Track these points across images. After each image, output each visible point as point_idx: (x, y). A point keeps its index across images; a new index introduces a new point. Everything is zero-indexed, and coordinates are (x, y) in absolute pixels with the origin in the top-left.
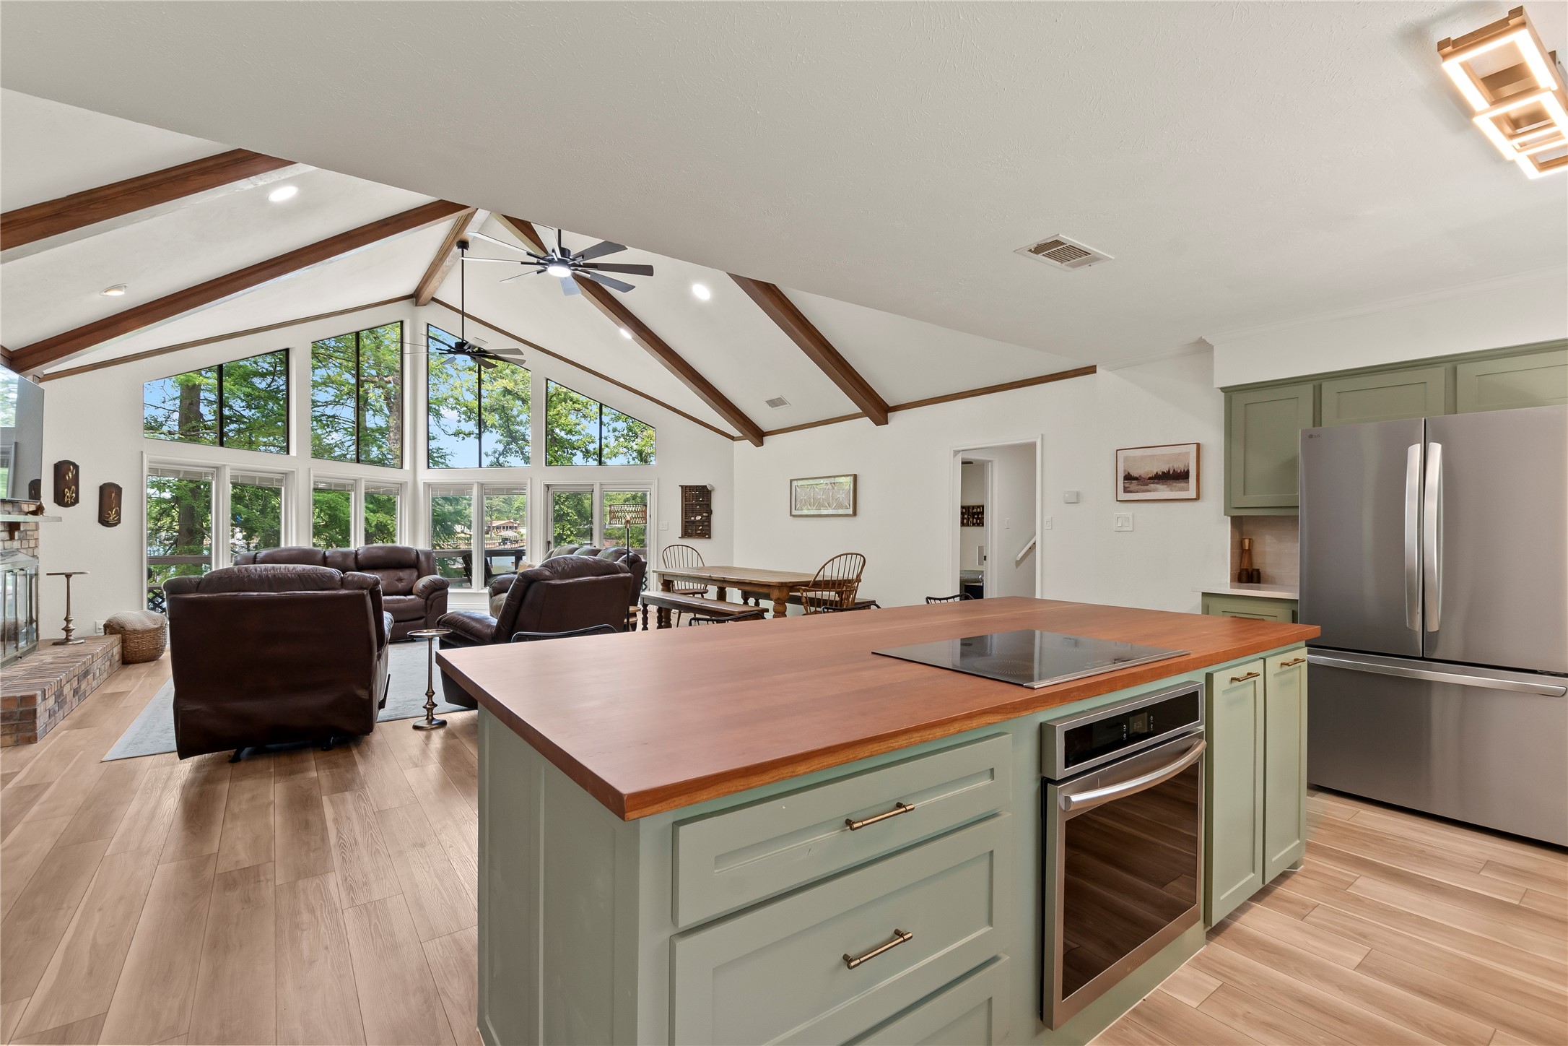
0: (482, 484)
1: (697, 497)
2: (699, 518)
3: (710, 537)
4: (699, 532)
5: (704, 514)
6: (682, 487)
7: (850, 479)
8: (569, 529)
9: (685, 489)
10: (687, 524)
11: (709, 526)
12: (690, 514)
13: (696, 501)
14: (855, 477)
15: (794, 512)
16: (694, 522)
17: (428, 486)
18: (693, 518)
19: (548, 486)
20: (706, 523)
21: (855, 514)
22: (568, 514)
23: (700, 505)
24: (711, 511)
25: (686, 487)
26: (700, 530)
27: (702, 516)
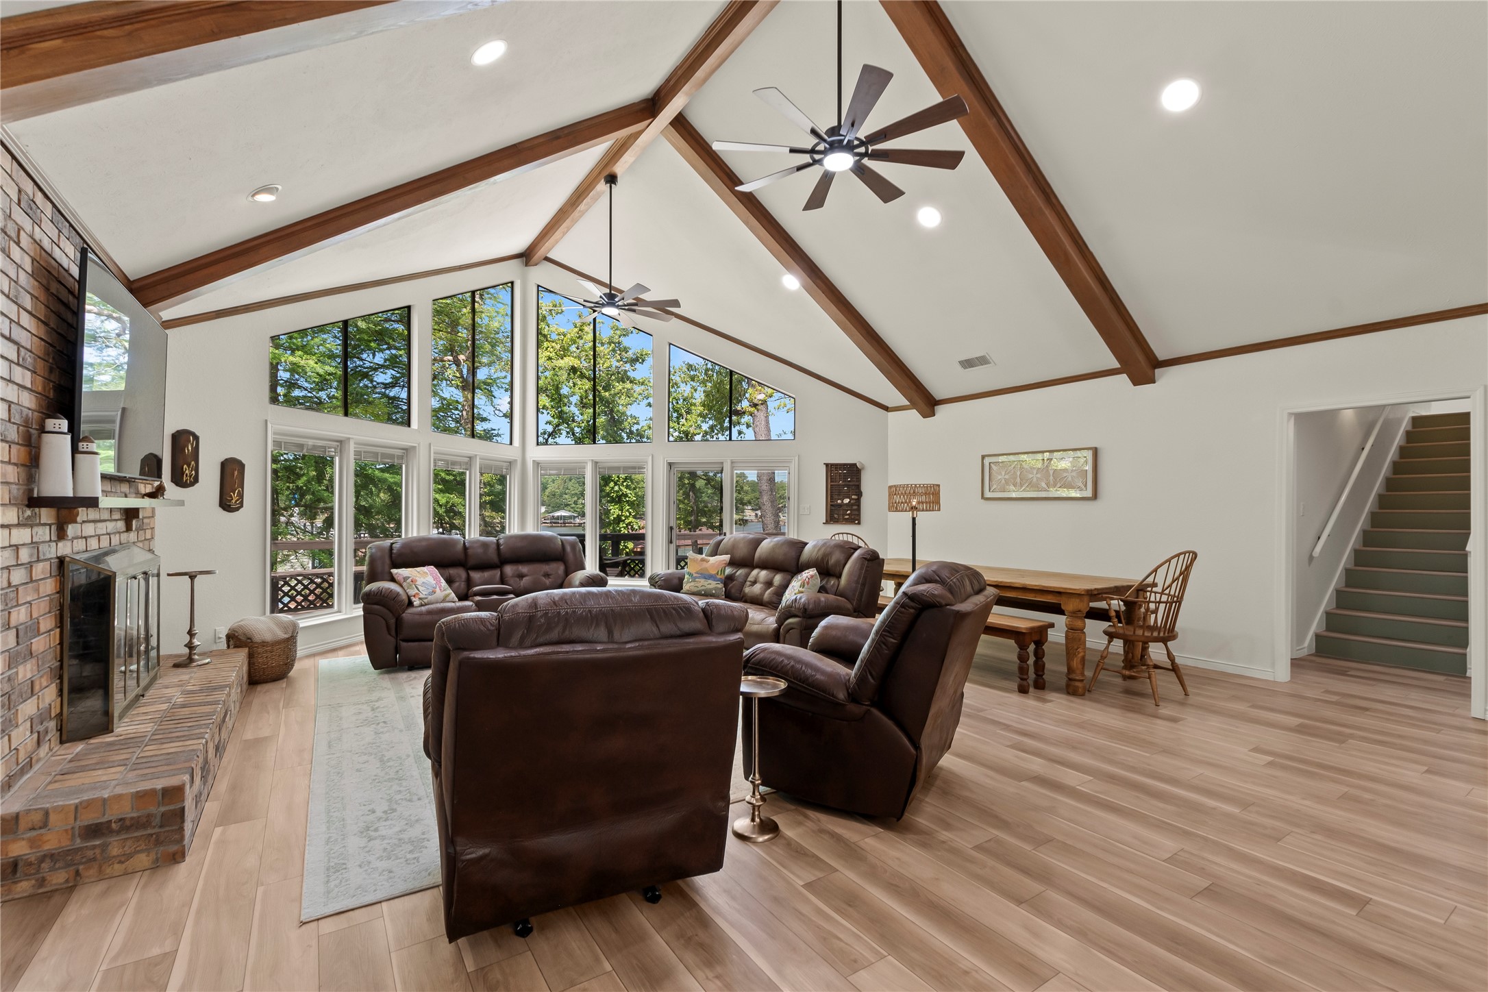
0: (596, 463)
1: (845, 477)
2: (846, 501)
3: (859, 523)
4: (847, 517)
5: (853, 497)
6: (827, 465)
7: (1089, 454)
8: (628, 510)
9: (830, 467)
10: (833, 508)
11: (859, 510)
12: (836, 497)
13: (843, 482)
14: (1095, 452)
15: (988, 494)
16: (840, 506)
17: (537, 464)
18: (839, 501)
19: (670, 465)
20: (855, 507)
21: (1095, 496)
22: (626, 496)
23: (848, 486)
24: (861, 493)
25: (832, 465)
26: (848, 515)
27: (851, 499)
